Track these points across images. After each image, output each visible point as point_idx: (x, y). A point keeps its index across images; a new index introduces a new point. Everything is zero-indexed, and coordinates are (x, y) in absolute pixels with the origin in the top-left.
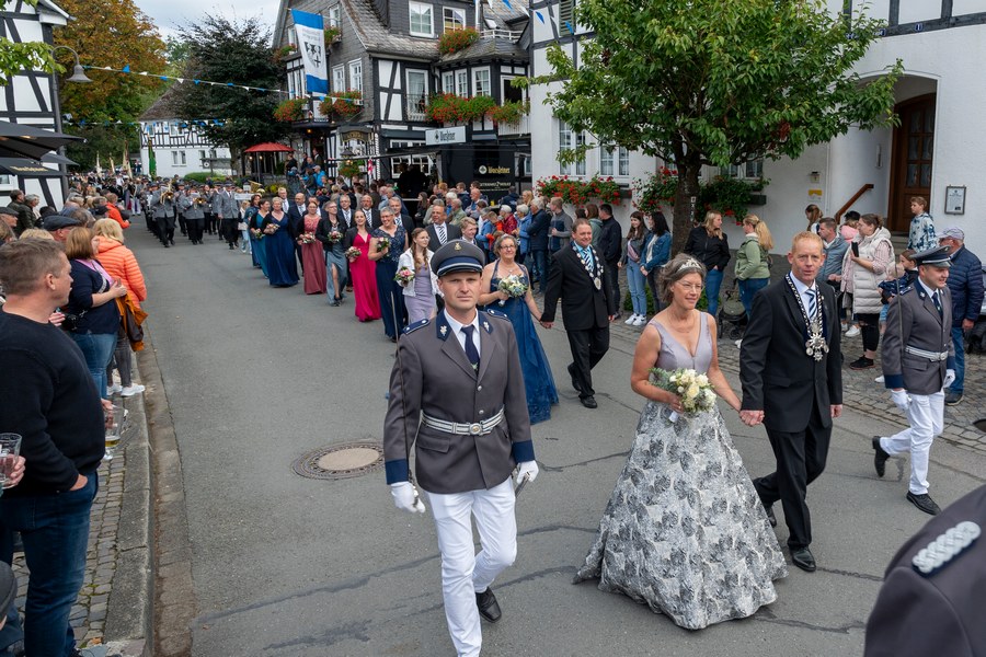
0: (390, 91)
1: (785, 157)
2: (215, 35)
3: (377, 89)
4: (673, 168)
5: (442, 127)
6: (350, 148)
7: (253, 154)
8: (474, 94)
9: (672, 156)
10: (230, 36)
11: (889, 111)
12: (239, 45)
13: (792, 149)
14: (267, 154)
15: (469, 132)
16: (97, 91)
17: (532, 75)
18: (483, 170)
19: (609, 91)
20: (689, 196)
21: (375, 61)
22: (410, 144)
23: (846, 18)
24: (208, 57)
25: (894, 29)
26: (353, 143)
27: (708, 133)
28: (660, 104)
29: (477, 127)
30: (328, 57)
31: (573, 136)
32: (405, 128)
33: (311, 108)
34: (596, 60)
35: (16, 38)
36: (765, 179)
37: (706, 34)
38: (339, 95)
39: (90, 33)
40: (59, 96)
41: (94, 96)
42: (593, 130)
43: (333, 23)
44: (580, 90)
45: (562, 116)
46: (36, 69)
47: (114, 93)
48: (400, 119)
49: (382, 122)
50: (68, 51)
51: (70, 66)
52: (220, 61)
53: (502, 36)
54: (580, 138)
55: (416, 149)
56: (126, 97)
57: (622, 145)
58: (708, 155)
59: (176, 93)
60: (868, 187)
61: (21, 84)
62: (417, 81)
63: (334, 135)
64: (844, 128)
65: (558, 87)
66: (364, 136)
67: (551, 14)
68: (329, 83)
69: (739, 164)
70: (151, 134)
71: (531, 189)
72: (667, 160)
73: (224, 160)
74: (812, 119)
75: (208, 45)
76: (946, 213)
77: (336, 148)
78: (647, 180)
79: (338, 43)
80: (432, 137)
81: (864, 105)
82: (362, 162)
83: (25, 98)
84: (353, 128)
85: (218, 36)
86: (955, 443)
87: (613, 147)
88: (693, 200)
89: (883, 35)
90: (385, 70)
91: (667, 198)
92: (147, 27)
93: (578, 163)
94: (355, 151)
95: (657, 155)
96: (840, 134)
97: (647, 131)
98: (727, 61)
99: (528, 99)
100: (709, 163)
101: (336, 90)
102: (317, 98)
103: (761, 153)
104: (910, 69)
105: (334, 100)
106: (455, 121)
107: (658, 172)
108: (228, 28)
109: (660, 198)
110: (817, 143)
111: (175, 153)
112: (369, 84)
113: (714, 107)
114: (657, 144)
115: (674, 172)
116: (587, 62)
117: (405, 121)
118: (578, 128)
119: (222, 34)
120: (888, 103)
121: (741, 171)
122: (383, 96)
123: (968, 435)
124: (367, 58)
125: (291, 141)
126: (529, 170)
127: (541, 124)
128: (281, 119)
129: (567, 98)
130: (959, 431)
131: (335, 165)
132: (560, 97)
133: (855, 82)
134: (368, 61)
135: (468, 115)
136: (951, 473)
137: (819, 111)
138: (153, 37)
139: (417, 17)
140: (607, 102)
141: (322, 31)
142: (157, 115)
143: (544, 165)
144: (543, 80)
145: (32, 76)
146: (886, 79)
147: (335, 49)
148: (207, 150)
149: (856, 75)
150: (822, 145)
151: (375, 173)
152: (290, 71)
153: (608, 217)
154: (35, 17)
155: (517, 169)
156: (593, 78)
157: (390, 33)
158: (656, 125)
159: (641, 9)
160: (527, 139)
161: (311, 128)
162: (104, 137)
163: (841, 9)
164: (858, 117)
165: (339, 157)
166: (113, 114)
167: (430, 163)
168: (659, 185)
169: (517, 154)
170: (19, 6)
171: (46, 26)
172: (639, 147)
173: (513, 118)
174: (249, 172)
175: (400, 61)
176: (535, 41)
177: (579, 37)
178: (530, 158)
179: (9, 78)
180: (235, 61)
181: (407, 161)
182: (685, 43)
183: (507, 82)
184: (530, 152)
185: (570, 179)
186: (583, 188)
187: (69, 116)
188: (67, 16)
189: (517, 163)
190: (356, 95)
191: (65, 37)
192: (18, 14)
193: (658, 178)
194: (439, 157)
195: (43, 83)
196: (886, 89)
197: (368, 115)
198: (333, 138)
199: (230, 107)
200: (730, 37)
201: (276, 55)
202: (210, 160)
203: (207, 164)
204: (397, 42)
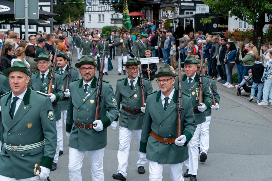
14: (135, 17)
18: (215, 26)
32: (193, 4)
49: (181, 2)
63: (161, 8)
66: (173, 9)
70: (90, 5)
73: (120, 19)
77: (162, 14)
84: (168, 5)
94: (169, 16)
111: (100, 15)
125: (146, 10)
148: (113, 13)
161: (153, 4)
202: (115, 20)
203: (113, 22)
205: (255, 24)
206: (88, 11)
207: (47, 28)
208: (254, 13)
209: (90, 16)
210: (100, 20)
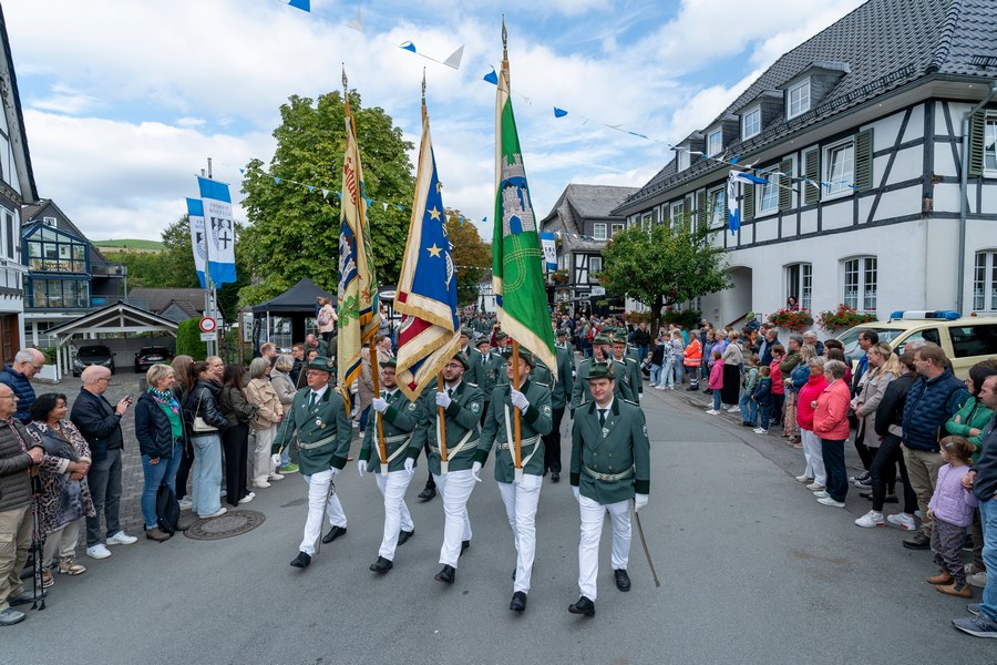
3: (575, 268)
6: (563, 297)
18: (611, 308)
21: (575, 255)
26: (564, 295)
32: (588, 287)
33: (548, 278)
38: (560, 271)
48: (585, 282)
49: (577, 284)
62: (595, 263)
63: (557, 291)
66: (568, 292)
68: (556, 265)
70: (485, 289)
77: (557, 296)
84: (564, 288)
90: (580, 258)
94: (565, 299)
101: (559, 269)
102: (551, 273)
105: (558, 274)
112: (572, 266)
117: (589, 283)
122: (578, 272)
124: (572, 254)
141: (554, 242)
142: (487, 280)
147: (559, 250)
157: (584, 240)
175: (586, 254)
190: (567, 272)
197: (571, 281)
198: (556, 293)
204: (587, 245)
205: (652, 306)
208: (651, 294)
210: (493, 303)
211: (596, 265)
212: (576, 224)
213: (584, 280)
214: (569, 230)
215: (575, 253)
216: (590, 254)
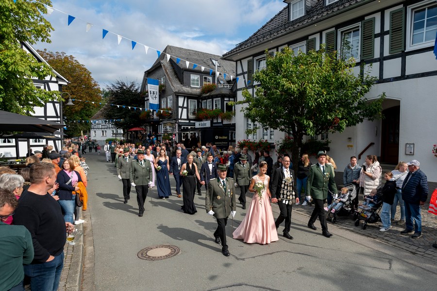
0: (183, 107)
1: (337, 132)
2: (119, 88)
3: (178, 107)
4: (292, 136)
5: (202, 121)
6: (167, 129)
7: (131, 132)
8: (214, 109)
9: (291, 132)
10: (125, 88)
11: (380, 113)
12: (128, 91)
13: (339, 128)
14: (136, 132)
15: (212, 123)
16: (77, 109)
17: (236, 101)
18: (217, 137)
19: (266, 106)
20: (298, 148)
21: (177, 97)
22: (189, 127)
23: (361, 77)
24: (116, 96)
25: (381, 80)
26: (168, 127)
27: (305, 122)
28: (286, 111)
29: (215, 121)
30: (160, 96)
31: (252, 124)
32: (188, 121)
33: (153, 114)
34: (261, 95)
35: (49, 89)
36: (329, 141)
37: (304, 84)
38: (163, 109)
39: (75, 87)
40: (63, 111)
41: (75, 110)
42: (260, 122)
43: (162, 83)
44: (255, 106)
45: (247, 116)
46: (55, 100)
47: (82, 109)
48: (186, 117)
49: (179, 119)
50: (67, 94)
51: (67, 100)
52: (121, 97)
53: (225, 86)
54: (254, 125)
55: (192, 129)
56: (86, 111)
57: (271, 128)
58: (305, 131)
59: (105, 109)
60: (372, 144)
61: (50, 106)
62: (193, 103)
63: (161, 124)
64: (361, 120)
65: (246, 105)
66: (172, 125)
67: (244, 78)
68: (160, 105)
69: (319, 134)
70: (95, 124)
71: (235, 145)
72: (289, 133)
73: (120, 134)
74: (348, 116)
75: (117, 91)
76: (406, 154)
77: (161, 129)
78: (281, 141)
79: (164, 90)
80: (198, 125)
81: (370, 111)
82: (171, 134)
83: (51, 111)
84: (168, 122)
85: (121, 88)
86: (414, 253)
87: (267, 128)
88: (300, 149)
89: (377, 83)
90: (181, 100)
91: (289, 148)
92: (96, 85)
93: (254, 135)
94: (168, 130)
95: (285, 131)
96: (360, 123)
97: (281, 121)
98: (313, 94)
99: (235, 110)
100: (306, 134)
101: (163, 107)
102: (155, 111)
103: (327, 131)
104: (388, 96)
105: (162, 111)
106: (207, 119)
107: (285, 138)
108: (125, 85)
109: (286, 148)
110: (350, 126)
111: (103, 131)
112: (175, 105)
113: (308, 113)
114: (285, 127)
115: (292, 138)
116: (257, 95)
117: (188, 119)
118: (253, 121)
119: (122, 88)
120: (380, 110)
121: (319, 137)
122: (180, 110)
123: (420, 250)
124: (174, 95)
125: (145, 126)
126: (235, 137)
127: (239, 120)
128: (142, 119)
129: (249, 109)
130: (416, 248)
131: (161, 136)
132: (247, 109)
133: (366, 102)
134: (175, 96)
135: (212, 117)
136: (413, 266)
137: (351, 114)
138: (98, 89)
139: (194, 80)
140: (265, 111)
141: (158, 86)
142: (97, 118)
143: (240, 136)
144: (240, 103)
145: (54, 103)
146: (379, 100)
147: (163, 93)
148: (114, 130)
149: (366, 99)
150: (353, 127)
151: (176, 138)
152: (146, 100)
153: (267, 156)
154: (57, 82)
155: (230, 137)
156: (260, 101)
157: (183, 86)
158: (284, 120)
159: (279, 75)
160: (234, 125)
161: (153, 122)
162: (78, 125)
163: (359, 73)
164: (367, 116)
165: (162, 132)
166: (82, 117)
167: (197, 135)
168: (286, 143)
169: (230, 131)
170: (51, 78)
171: (60, 86)
172: (278, 128)
173: (229, 117)
174: (129, 138)
175: (187, 96)
176: (238, 88)
177: (254, 86)
178: (235, 133)
179: (46, 104)
180: (126, 97)
181: (188, 134)
182: (296, 87)
183: (227, 104)
184: (235, 131)
185: (251, 141)
186: (255, 145)
187: (65, 118)
188: (67, 81)
189: (230, 135)
190: (170, 109)
191: (66, 89)
192: (51, 81)
193: (285, 140)
194: (200, 132)
195: (57, 105)
196: (379, 104)
197: (174, 116)
198: (160, 126)
199: (123, 114)
200: (314, 85)
201: (141, 94)
202: (116, 134)
203: (114, 135)
204: (186, 89)
206: (94, 129)
207: (57, 141)
209: (95, 132)
210: (103, 134)
211: (193, 104)
212: (176, 73)
213: (184, 116)
214: (171, 77)
215: (177, 95)
216: (188, 96)
